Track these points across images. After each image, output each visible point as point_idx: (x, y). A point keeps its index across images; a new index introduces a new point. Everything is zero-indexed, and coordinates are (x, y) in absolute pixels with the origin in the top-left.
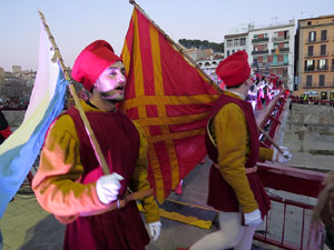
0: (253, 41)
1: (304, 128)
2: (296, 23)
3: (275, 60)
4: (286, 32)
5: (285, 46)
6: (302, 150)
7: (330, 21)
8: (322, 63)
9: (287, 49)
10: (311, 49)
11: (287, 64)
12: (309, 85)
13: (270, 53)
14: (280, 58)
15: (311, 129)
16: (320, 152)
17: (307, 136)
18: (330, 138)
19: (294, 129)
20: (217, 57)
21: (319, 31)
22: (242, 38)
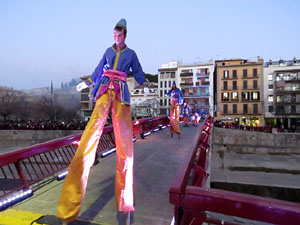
0: (181, 75)
1: (223, 148)
2: (214, 63)
3: (199, 91)
4: (206, 70)
5: (206, 80)
6: (223, 167)
7: (238, 63)
8: (235, 95)
9: (208, 83)
10: (225, 84)
11: (208, 95)
12: (225, 112)
13: (194, 86)
14: (203, 90)
15: (228, 149)
16: (237, 169)
17: (226, 154)
18: (244, 156)
19: (216, 149)
20: (152, 87)
21: (231, 70)
22: (172, 72)
